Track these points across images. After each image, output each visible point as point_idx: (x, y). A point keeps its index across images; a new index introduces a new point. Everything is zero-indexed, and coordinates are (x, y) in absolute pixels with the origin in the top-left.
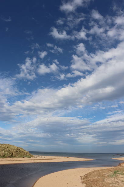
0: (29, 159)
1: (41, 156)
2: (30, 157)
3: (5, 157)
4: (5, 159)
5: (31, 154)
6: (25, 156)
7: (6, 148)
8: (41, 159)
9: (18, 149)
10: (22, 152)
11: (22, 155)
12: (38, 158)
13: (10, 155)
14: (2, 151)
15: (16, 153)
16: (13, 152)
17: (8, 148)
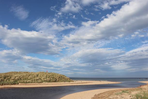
0: (69, 83)
1: (78, 81)
2: (70, 82)
3: (50, 82)
4: (50, 83)
5: (71, 80)
6: (66, 81)
7: (51, 76)
8: (79, 82)
9: (60, 76)
10: (64, 78)
11: (63, 80)
12: (77, 82)
13: (54, 80)
14: (48, 78)
15: (59, 79)
16: (57, 78)
17: (53, 75)
